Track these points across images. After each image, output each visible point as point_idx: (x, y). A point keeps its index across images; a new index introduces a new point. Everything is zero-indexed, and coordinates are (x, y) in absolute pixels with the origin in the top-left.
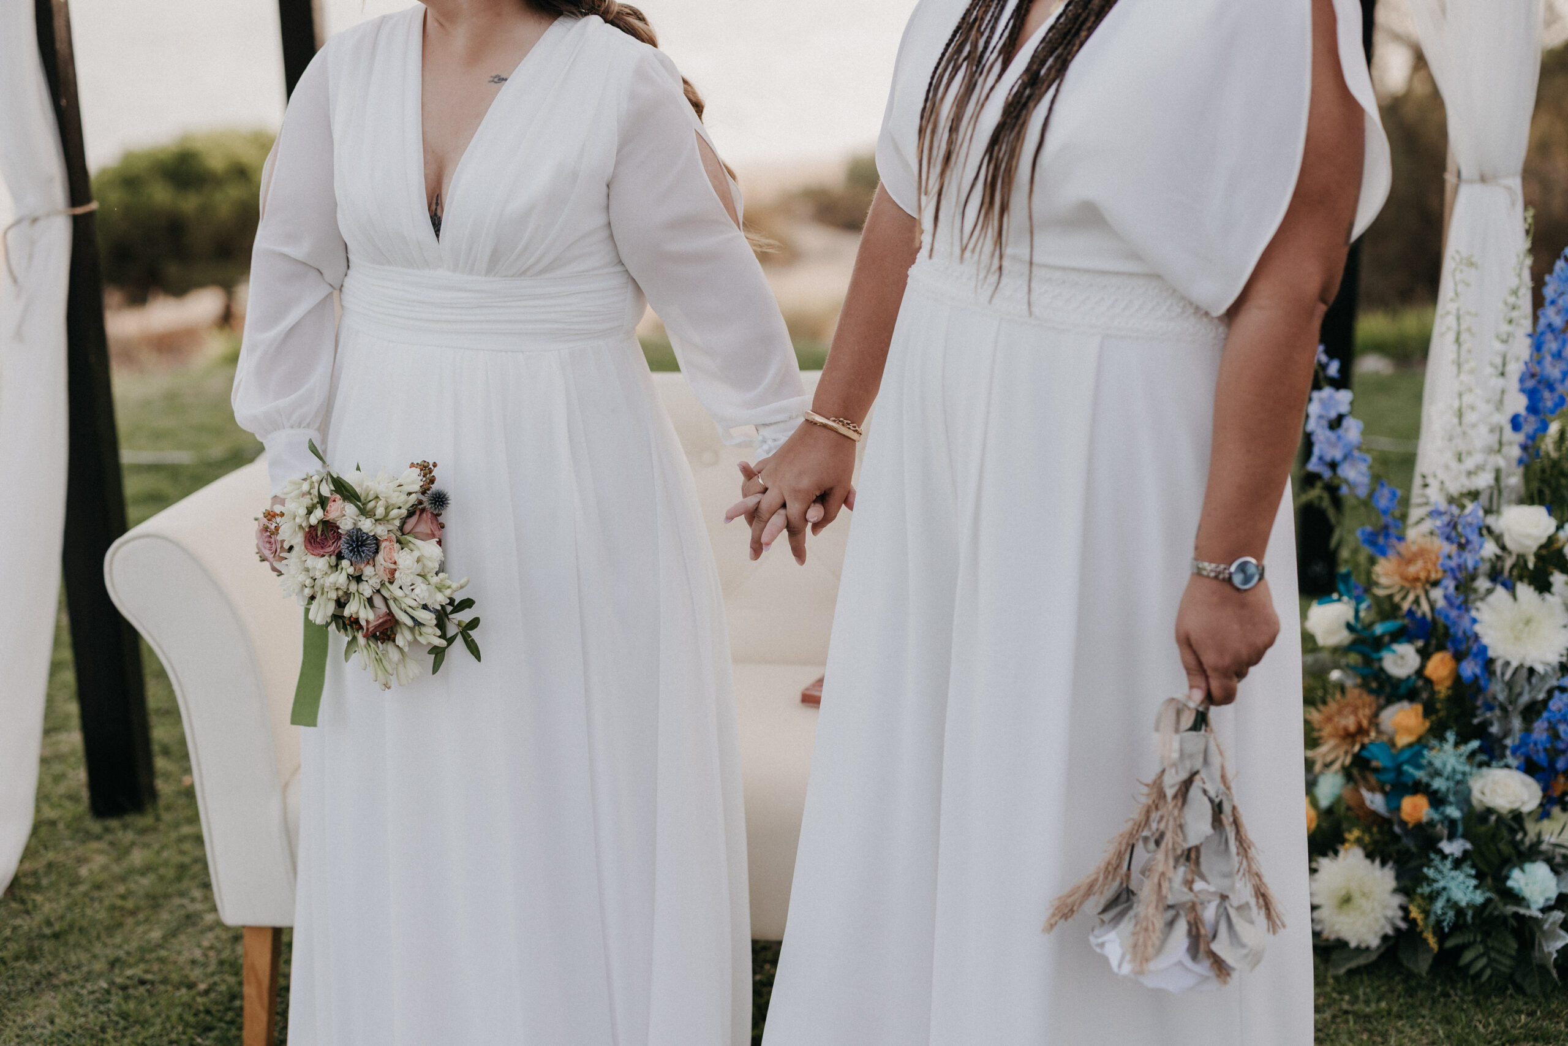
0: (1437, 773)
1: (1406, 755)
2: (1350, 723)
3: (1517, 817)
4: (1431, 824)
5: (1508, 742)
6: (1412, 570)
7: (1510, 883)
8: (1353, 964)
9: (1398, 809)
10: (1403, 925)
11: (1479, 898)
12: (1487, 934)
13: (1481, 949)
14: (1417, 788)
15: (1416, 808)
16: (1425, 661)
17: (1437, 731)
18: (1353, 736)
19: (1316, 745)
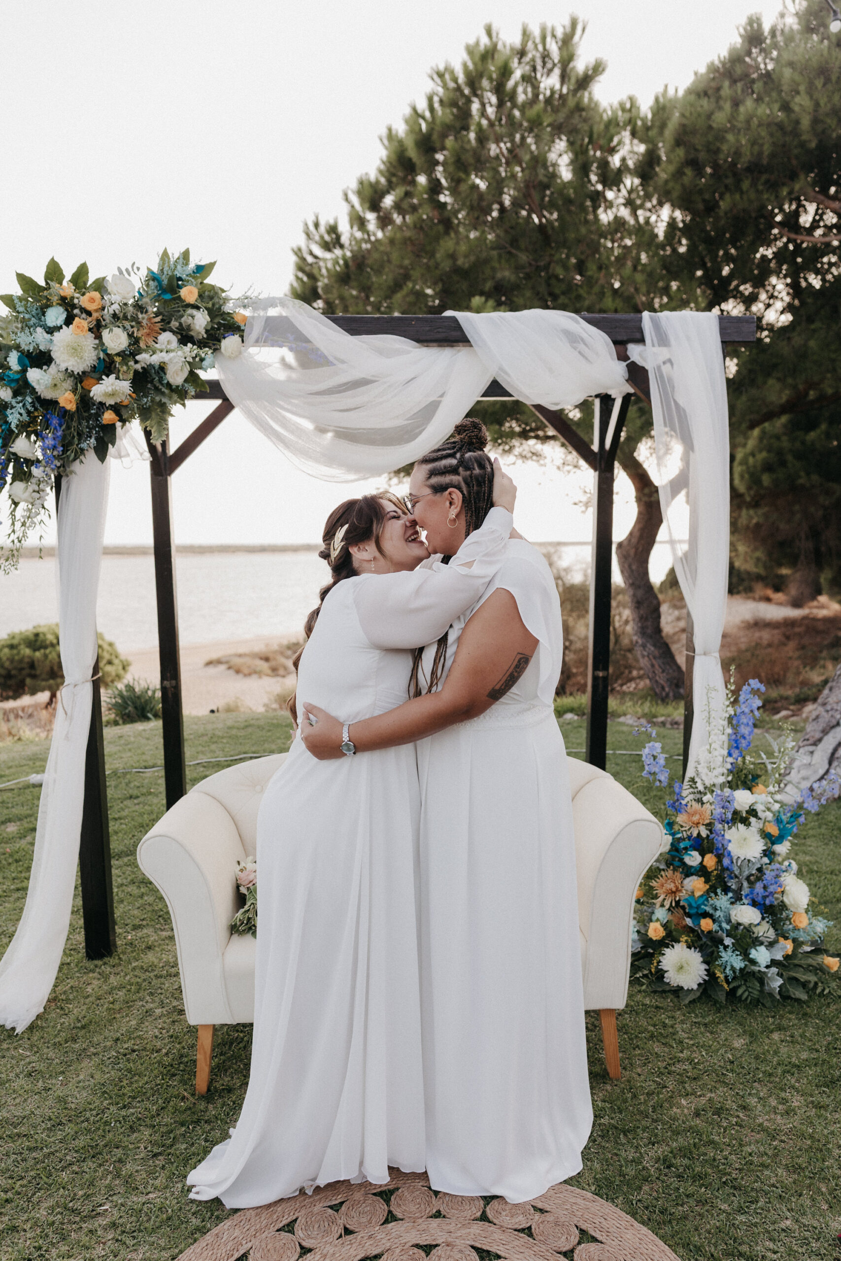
0: (716, 909)
1: (701, 901)
2: (672, 886)
3: (751, 925)
4: (717, 932)
5: (743, 893)
6: (695, 818)
7: (751, 956)
9: (699, 925)
10: (707, 978)
11: (743, 965)
13: (745, 988)
14: (706, 915)
15: (706, 924)
16: (703, 858)
17: (712, 890)
18: (674, 893)
19: (656, 897)
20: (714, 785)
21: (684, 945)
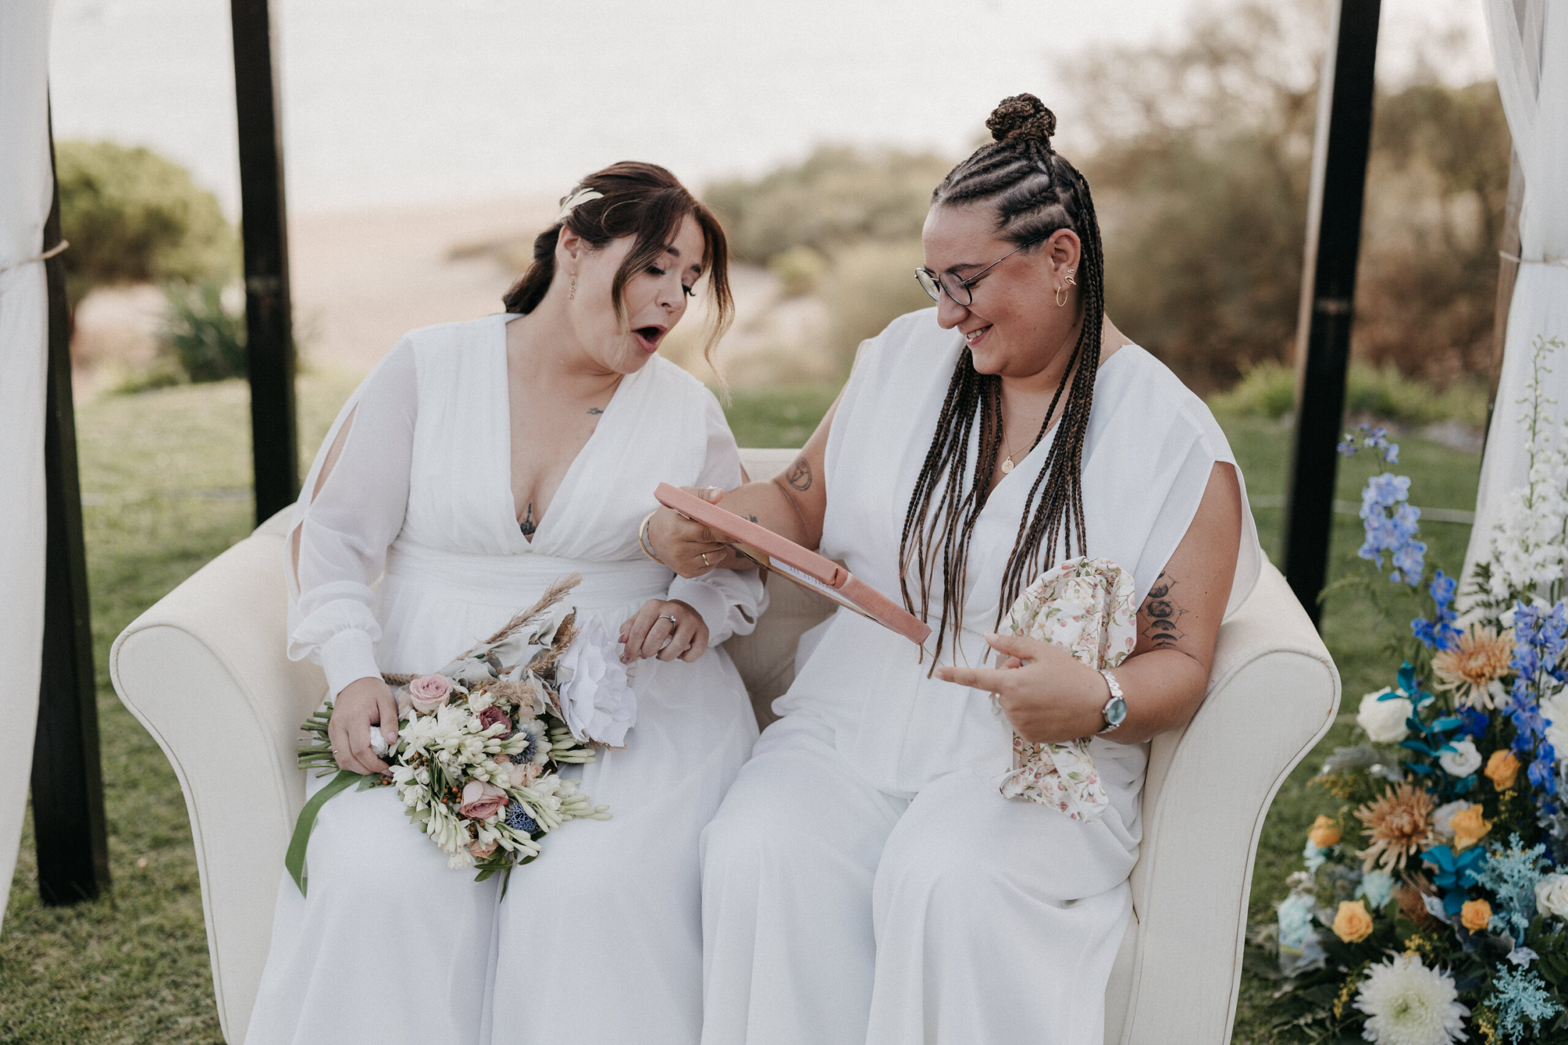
0: (1500, 879)
1: (1468, 858)
2: (1404, 822)
4: (1496, 932)
6: (1475, 664)
9: (1458, 914)
10: (1464, 1038)
11: (1549, 1012)
14: (1479, 892)
15: (1475, 915)
16: (1485, 760)
17: (1500, 834)
18: (1409, 837)
19: (1364, 843)
20: (1532, 586)
21: (1417, 959)
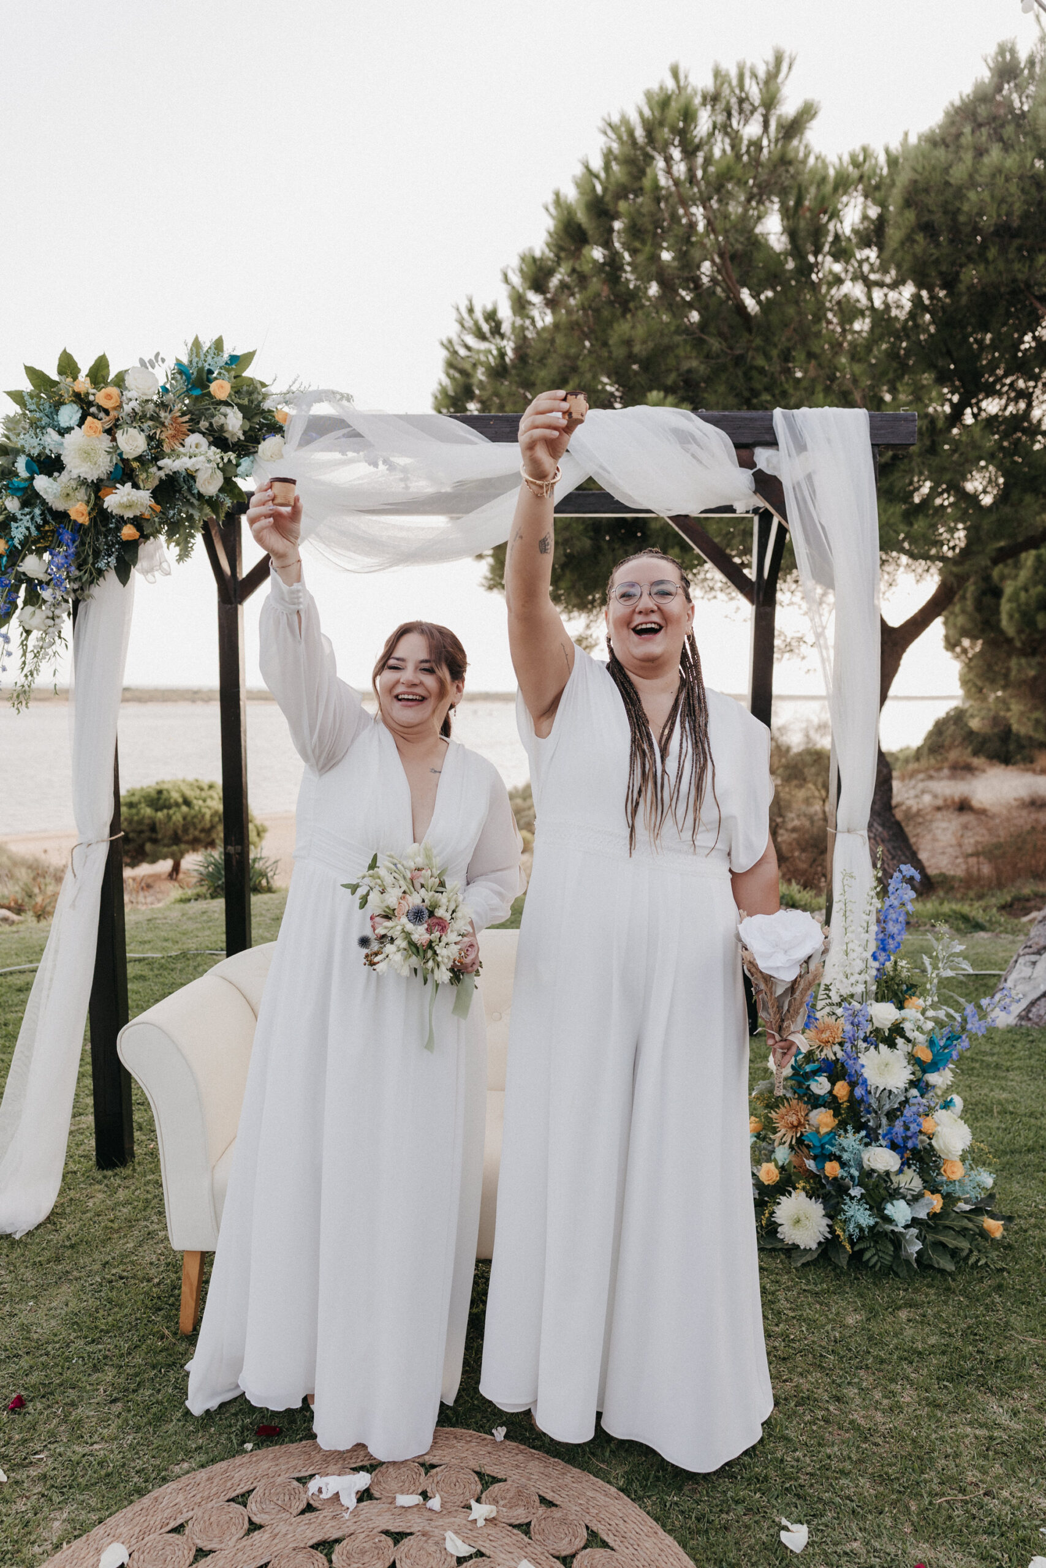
0: (843, 1150)
1: (826, 1139)
2: (793, 1119)
3: (887, 1173)
4: (842, 1178)
5: (880, 1131)
6: (825, 1036)
7: (885, 1212)
8: (804, 1260)
9: (823, 1168)
10: (829, 1236)
11: (872, 1222)
12: (876, 1242)
13: (873, 1251)
14: (833, 1157)
15: (832, 1169)
16: (833, 1086)
17: (842, 1125)
18: (797, 1127)
19: (775, 1130)
20: (851, 995)
21: (803, 1193)
